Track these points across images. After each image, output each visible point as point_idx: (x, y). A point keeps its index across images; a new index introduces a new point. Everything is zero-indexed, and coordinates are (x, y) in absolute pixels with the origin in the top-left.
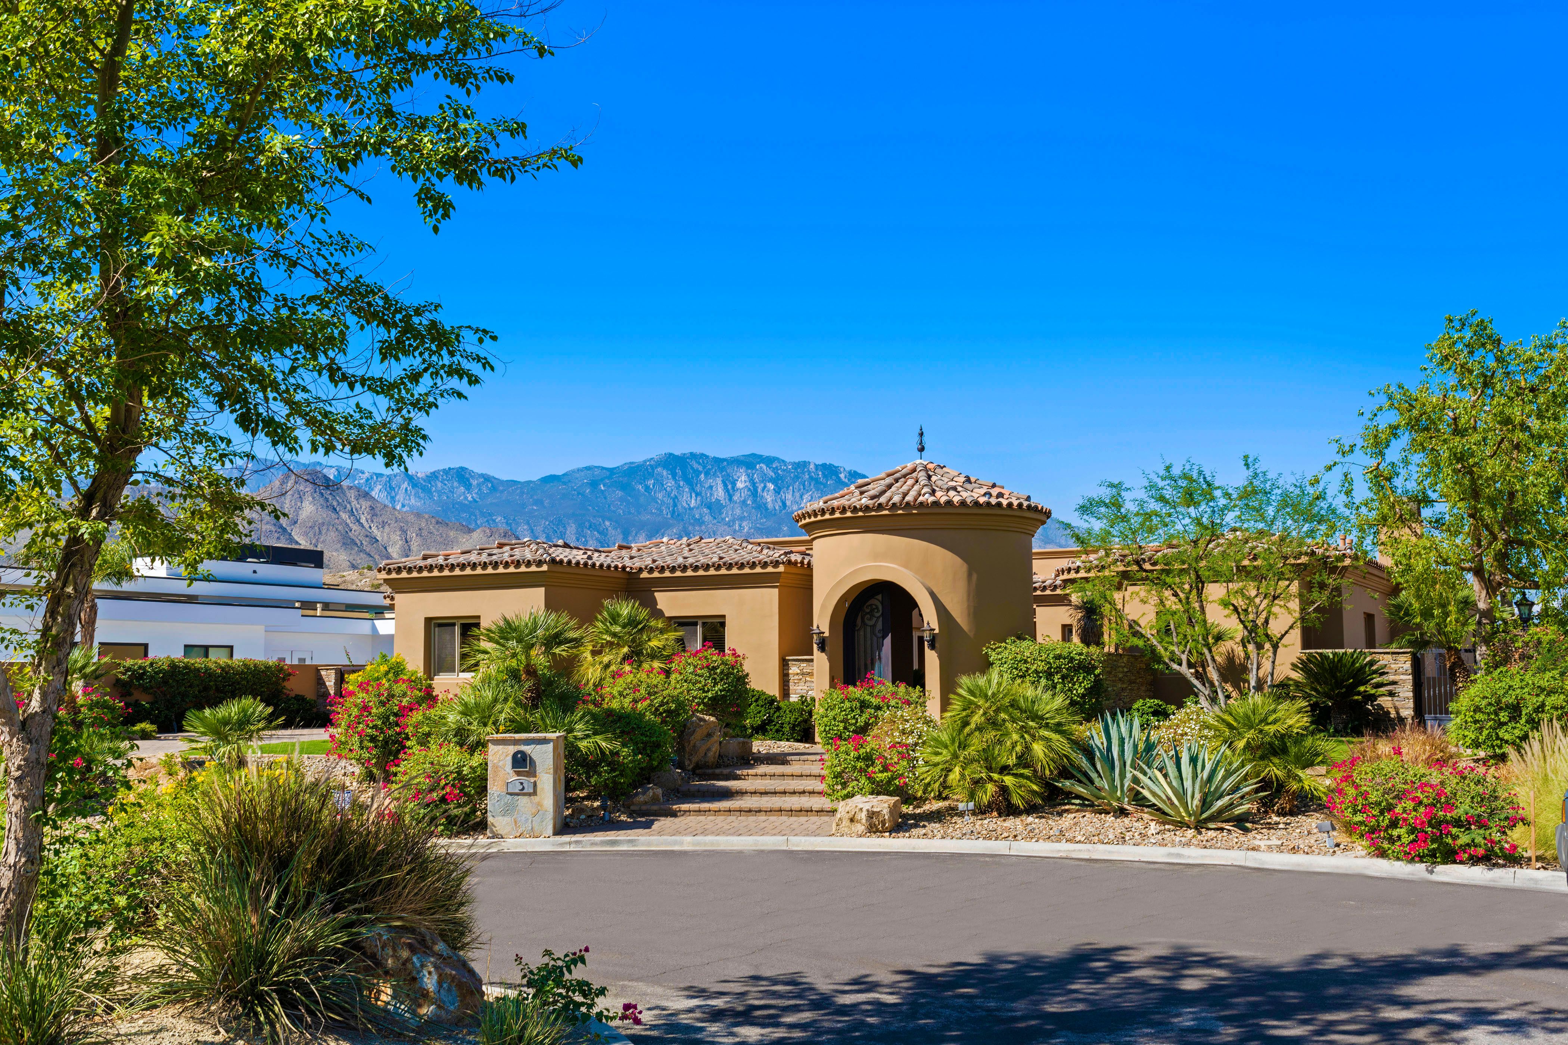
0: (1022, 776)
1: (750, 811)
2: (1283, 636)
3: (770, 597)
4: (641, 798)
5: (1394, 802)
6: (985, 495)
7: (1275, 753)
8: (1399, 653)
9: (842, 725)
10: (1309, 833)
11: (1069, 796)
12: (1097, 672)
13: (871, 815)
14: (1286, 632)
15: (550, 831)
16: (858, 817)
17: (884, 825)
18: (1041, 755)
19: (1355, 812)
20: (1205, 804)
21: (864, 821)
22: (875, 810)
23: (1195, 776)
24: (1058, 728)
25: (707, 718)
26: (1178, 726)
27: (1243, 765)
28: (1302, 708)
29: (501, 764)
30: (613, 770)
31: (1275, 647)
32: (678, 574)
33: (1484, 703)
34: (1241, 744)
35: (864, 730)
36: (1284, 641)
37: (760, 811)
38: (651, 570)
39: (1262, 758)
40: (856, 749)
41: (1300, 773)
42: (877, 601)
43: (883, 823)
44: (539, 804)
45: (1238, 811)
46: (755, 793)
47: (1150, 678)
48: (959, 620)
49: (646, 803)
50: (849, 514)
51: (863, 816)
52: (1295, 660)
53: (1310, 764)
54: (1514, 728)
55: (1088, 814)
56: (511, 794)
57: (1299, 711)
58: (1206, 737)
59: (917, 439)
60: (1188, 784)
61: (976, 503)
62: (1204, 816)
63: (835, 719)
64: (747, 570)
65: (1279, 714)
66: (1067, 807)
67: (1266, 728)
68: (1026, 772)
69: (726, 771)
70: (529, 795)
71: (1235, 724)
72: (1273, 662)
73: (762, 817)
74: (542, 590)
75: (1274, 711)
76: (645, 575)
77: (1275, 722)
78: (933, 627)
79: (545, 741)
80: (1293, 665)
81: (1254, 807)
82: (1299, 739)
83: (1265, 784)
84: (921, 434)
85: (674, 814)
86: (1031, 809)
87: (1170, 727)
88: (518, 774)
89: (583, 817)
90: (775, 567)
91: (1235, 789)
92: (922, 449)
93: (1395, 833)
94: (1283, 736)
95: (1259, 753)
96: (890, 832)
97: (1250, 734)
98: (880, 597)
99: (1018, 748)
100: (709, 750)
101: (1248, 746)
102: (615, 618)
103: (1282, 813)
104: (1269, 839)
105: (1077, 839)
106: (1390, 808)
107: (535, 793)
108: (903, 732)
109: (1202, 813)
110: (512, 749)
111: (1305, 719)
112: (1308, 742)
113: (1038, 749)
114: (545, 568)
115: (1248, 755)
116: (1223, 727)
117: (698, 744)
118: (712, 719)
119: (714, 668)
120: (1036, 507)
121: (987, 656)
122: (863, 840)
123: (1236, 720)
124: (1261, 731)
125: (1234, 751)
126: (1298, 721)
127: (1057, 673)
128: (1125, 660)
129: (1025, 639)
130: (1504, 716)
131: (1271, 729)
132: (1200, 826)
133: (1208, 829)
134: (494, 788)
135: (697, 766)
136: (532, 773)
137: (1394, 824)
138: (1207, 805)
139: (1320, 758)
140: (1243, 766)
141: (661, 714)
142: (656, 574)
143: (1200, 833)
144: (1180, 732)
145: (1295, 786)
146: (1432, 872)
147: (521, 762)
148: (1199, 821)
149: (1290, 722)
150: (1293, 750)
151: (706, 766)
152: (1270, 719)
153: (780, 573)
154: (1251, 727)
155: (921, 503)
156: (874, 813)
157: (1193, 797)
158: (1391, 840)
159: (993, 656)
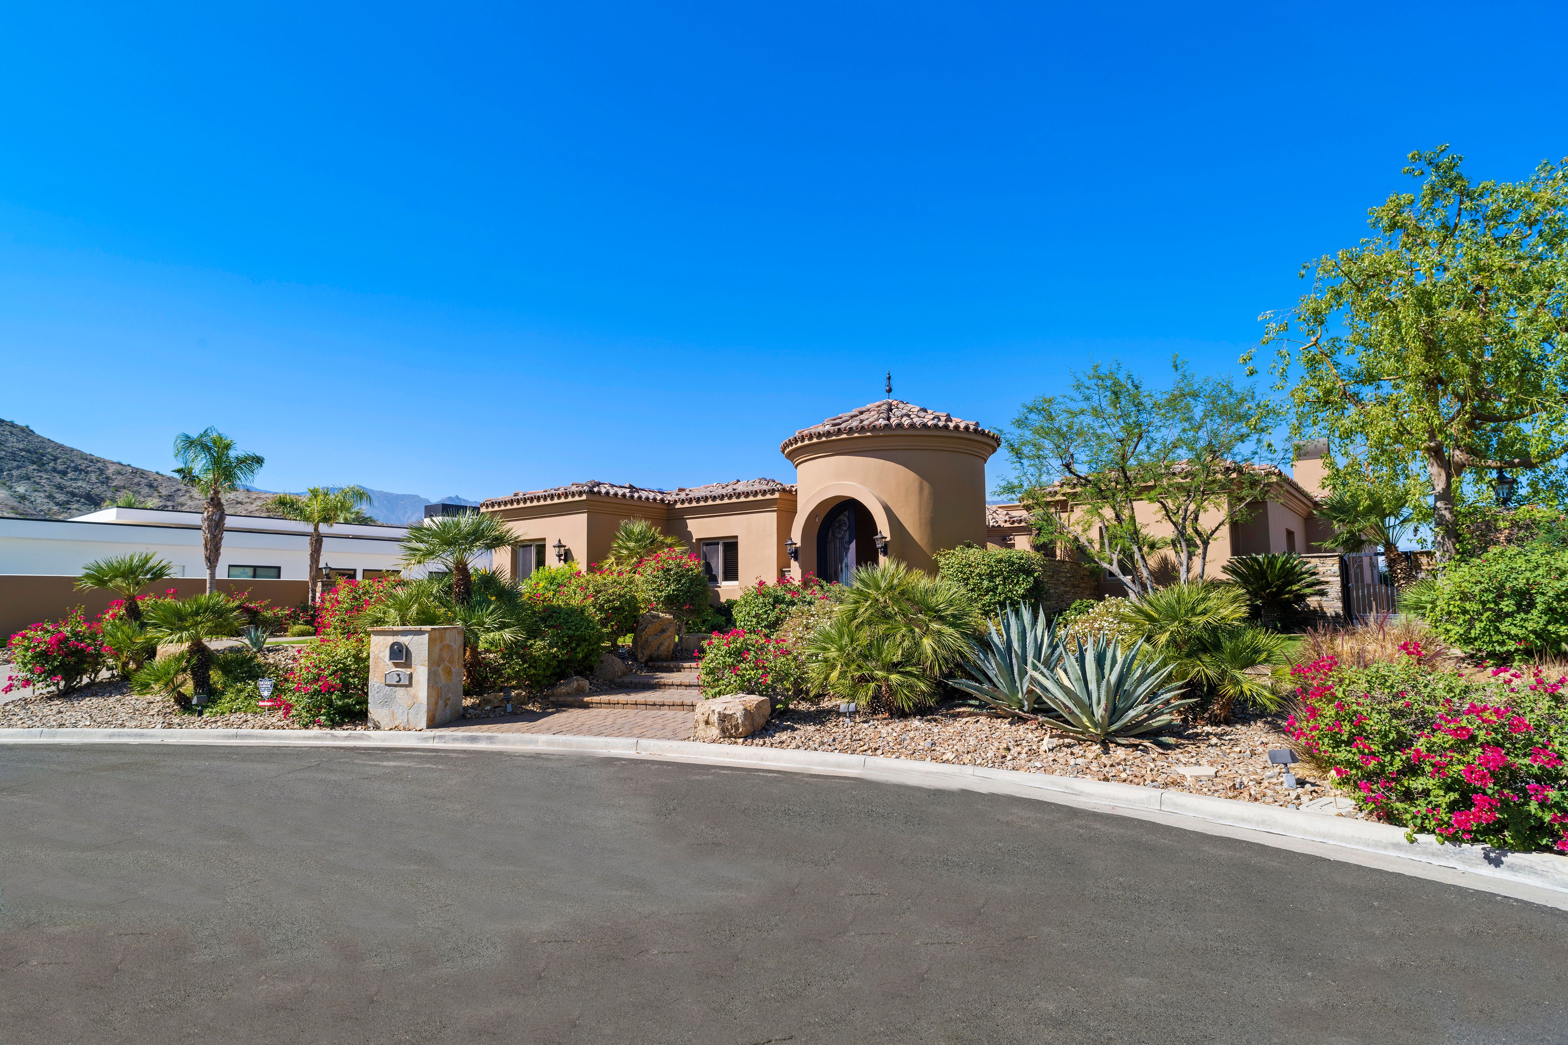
0: (910, 674)
1: (654, 705)
2: (1213, 532)
3: (769, 520)
4: (563, 689)
5: (1409, 731)
6: (933, 419)
7: (1205, 650)
8: (1326, 557)
9: (755, 620)
10: (1253, 753)
11: (964, 697)
12: (1036, 574)
13: (724, 718)
14: (1217, 529)
15: (423, 724)
16: (711, 720)
17: (737, 729)
18: (929, 651)
19: (1337, 744)
20: (1114, 713)
21: (716, 725)
22: (727, 712)
23: (1101, 676)
24: (956, 621)
25: (661, 615)
26: (1095, 620)
27: (1164, 663)
28: (1237, 596)
29: (381, 655)
30: (524, 662)
31: (1206, 543)
32: (702, 504)
33: (1477, 589)
34: (1163, 638)
35: (774, 625)
36: (1214, 536)
37: (663, 705)
38: (683, 502)
39: (1189, 655)
40: (727, 644)
41: (1238, 673)
42: (844, 517)
43: (736, 727)
44: (414, 697)
45: (1158, 722)
46: (681, 685)
47: (1094, 584)
48: (911, 530)
49: (568, 694)
50: (815, 440)
51: (714, 718)
52: (1226, 563)
53: (1250, 663)
54: (1525, 620)
55: (982, 719)
56: (389, 685)
57: (1235, 599)
58: (1126, 632)
59: (886, 381)
60: (1093, 686)
61: (925, 425)
62: (1114, 727)
63: (749, 613)
64: (751, 498)
65: (1210, 604)
66: (962, 709)
67: (1194, 619)
68: (913, 670)
69: (672, 664)
70: (406, 686)
71: (1156, 616)
72: (1204, 558)
73: (665, 711)
74: (586, 515)
75: (1204, 599)
76: (679, 506)
77: (1204, 613)
78: (884, 535)
79: (421, 633)
80: (1223, 567)
81: (1177, 719)
82: (1234, 634)
83: (1192, 688)
84: (889, 378)
85: (586, 706)
86: (922, 711)
87: (1086, 621)
88: (396, 665)
89: (488, 708)
90: (772, 494)
91: (1153, 695)
92: (890, 391)
93: (1418, 784)
94: (1215, 629)
95: (1186, 649)
96: (746, 738)
97: (1174, 626)
98: (846, 513)
99: (906, 644)
100: (661, 644)
101: (1172, 642)
102: (629, 535)
103: (1215, 721)
104: (1197, 763)
105: (945, 758)
106: (1403, 743)
107: (410, 685)
108: (807, 627)
109: (1111, 723)
110: (391, 640)
111: (1244, 609)
112: (1248, 636)
113: (927, 643)
114: (584, 497)
115: (1172, 652)
116: (1141, 619)
117: (650, 639)
118: (668, 616)
119: (669, 570)
120: (983, 431)
121: (936, 562)
122: (715, 747)
123: (1157, 610)
124: (1187, 623)
125: (1155, 646)
126: (1234, 612)
127: (998, 576)
128: (1068, 566)
129: (972, 547)
130: (1507, 605)
131: (1202, 620)
132: (1106, 741)
133: (1118, 745)
134: (375, 681)
135: (651, 659)
136: (408, 664)
137: (1412, 769)
138: (1117, 714)
139: (1264, 655)
140: (1165, 665)
141: (607, 611)
142: (686, 505)
143: (1106, 751)
144: (1097, 626)
145: (1230, 690)
146: (1497, 863)
147: (400, 654)
148: (1108, 734)
149: (1224, 612)
150: (1228, 645)
151: (659, 659)
152: (1200, 609)
153: (776, 499)
154: (1174, 619)
155: (874, 426)
156: (725, 716)
157: (1099, 703)
158: (1408, 796)
159: (942, 561)
